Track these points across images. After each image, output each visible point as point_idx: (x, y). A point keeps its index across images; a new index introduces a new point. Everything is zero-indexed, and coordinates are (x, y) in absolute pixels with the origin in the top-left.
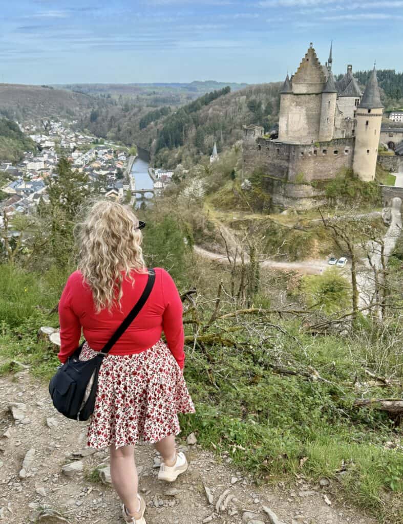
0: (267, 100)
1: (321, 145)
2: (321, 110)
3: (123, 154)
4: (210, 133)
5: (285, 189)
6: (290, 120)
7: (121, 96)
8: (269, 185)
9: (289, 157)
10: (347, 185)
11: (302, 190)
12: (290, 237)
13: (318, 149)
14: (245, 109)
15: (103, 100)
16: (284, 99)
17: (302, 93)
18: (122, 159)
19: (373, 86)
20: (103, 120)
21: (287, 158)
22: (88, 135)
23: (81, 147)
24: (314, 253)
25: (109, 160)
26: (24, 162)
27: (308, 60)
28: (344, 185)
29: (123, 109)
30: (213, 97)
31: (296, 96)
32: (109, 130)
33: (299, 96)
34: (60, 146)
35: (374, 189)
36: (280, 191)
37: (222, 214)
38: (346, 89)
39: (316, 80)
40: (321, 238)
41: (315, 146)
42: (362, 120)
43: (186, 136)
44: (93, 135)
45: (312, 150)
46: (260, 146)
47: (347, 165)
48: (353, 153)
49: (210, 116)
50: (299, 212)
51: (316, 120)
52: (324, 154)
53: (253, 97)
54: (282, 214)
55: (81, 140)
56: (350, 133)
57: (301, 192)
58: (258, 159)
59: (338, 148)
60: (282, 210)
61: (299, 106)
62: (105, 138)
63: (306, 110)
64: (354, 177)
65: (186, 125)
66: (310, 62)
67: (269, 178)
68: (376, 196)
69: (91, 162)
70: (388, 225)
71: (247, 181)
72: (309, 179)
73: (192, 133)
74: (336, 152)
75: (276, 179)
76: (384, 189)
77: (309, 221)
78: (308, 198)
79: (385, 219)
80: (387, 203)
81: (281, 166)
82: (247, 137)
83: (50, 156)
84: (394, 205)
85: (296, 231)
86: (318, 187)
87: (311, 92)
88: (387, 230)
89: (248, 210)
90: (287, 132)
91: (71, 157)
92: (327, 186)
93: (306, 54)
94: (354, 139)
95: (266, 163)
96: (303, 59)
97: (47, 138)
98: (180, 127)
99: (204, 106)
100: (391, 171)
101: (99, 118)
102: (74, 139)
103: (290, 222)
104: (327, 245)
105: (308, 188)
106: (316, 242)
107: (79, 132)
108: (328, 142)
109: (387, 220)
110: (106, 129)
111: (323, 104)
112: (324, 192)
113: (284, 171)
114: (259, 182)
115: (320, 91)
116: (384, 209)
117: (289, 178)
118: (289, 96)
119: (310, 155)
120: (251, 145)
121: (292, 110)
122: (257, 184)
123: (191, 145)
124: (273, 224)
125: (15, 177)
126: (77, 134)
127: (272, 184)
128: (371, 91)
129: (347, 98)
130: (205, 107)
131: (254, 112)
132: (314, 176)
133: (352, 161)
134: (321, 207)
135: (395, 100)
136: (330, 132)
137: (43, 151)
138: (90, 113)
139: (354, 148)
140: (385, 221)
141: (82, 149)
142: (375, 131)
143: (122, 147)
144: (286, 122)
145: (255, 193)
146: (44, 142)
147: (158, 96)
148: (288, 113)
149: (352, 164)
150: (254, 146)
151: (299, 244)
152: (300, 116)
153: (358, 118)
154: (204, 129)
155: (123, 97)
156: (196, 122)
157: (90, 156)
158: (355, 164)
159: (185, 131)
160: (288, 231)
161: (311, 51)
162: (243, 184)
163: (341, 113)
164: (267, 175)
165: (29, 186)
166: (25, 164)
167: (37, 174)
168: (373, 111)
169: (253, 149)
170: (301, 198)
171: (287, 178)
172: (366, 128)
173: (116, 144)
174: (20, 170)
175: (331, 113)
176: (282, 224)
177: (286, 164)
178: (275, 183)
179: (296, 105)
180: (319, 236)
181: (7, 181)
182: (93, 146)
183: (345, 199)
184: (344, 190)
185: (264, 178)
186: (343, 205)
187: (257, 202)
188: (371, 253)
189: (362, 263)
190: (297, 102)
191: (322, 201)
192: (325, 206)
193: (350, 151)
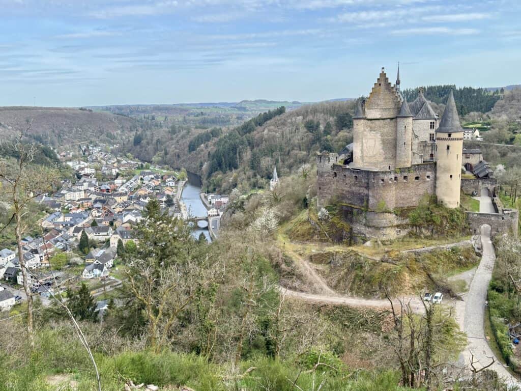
0: (325, 120)
1: (401, 172)
2: (396, 134)
3: (171, 179)
4: (266, 155)
5: (365, 218)
6: (365, 145)
7: (166, 117)
8: (348, 214)
9: (368, 184)
10: (431, 213)
11: (385, 219)
12: (378, 271)
13: (398, 175)
14: (303, 130)
15: (147, 123)
16: (357, 125)
17: (375, 118)
18: (171, 185)
19: (452, 110)
20: (148, 143)
21: (366, 185)
22: (131, 160)
23: (125, 174)
24: (406, 288)
25: (156, 186)
26: (62, 192)
27: (380, 85)
28: (429, 212)
29: (169, 132)
30: (265, 118)
31: (370, 121)
32: (155, 154)
33: (373, 121)
34: (100, 173)
35: (461, 216)
36: (361, 220)
37: (299, 247)
38: (420, 112)
39: (391, 105)
40: (412, 271)
41: (396, 172)
42: (441, 145)
43: (241, 158)
44: (137, 159)
45: (393, 176)
46: (335, 173)
47: (430, 192)
48: (436, 179)
49: (266, 137)
50: (383, 243)
51: (393, 146)
52: (405, 181)
53: (310, 118)
54: (365, 245)
55: (123, 165)
56: (428, 158)
57: (384, 221)
58: (334, 187)
59: (419, 173)
60: (365, 241)
61: (374, 131)
62: (150, 162)
63: (381, 135)
64: (438, 203)
65: (241, 147)
66: (383, 87)
67: (347, 207)
68: (464, 224)
69: (136, 189)
70: (480, 255)
71: (323, 210)
72: (391, 207)
73: (247, 155)
74: (417, 178)
75: (356, 207)
76: (471, 216)
77: (397, 253)
78: (392, 227)
79: (476, 248)
80: (475, 230)
81: (359, 194)
82: (321, 164)
83: (90, 185)
84: (482, 232)
85: (383, 264)
86: (401, 216)
87: (385, 117)
88: (479, 260)
89: (326, 241)
90: (362, 157)
91: (114, 185)
92: (411, 214)
93: (378, 79)
94: (435, 164)
95: (343, 190)
96: (375, 84)
97: (86, 164)
98: (234, 149)
99: (259, 126)
100: (473, 195)
101: (144, 142)
102: (116, 165)
103: (376, 253)
104: (419, 279)
105: (392, 217)
106: (407, 276)
107: (121, 156)
108: (409, 168)
109: (479, 249)
110: (152, 153)
111: (399, 128)
112: (407, 221)
113: (364, 199)
114: (337, 211)
115: (395, 116)
116: (473, 237)
117: (370, 206)
118: (362, 121)
119: (390, 182)
120: (326, 172)
121: (367, 135)
122: (334, 212)
123: (247, 168)
124: (358, 257)
125: (52, 209)
126: (119, 158)
127: (351, 213)
128: (450, 115)
129: (422, 121)
130: (259, 128)
131: (312, 132)
132: (396, 203)
134: (405, 237)
136: (409, 157)
137: (83, 179)
138: (133, 137)
139: (436, 173)
140: (477, 251)
141: (126, 176)
142: (457, 155)
143: (169, 172)
144: (360, 148)
145: (333, 222)
146: (82, 169)
147: (206, 116)
148: (362, 139)
149: (435, 191)
150: (329, 173)
151: (389, 278)
152: (375, 141)
153: (437, 142)
154: (260, 150)
155: (169, 118)
156: (251, 144)
157: (134, 182)
158: (438, 190)
159: (239, 153)
160: (375, 264)
161: (383, 75)
162: (319, 214)
163: (416, 137)
164: (345, 203)
165: (68, 219)
166: (63, 195)
167: (77, 204)
168: (453, 136)
169: (329, 176)
170: (384, 227)
171: (367, 206)
172: (448, 152)
173: (163, 168)
174: (58, 201)
175: (407, 137)
176: (367, 256)
177: (366, 192)
178: (355, 211)
179: (371, 131)
180: (410, 270)
181: (44, 215)
182: (139, 171)
183: (431, 227)
184: (429, 218)
185: (342, 206)
186: (429, 234)
187: (336, 232)
188: (467, 287)
189: (459, 298)
190: (371, 128)
191: (406, 230)
192: (410, 235)
193: (432, 176)
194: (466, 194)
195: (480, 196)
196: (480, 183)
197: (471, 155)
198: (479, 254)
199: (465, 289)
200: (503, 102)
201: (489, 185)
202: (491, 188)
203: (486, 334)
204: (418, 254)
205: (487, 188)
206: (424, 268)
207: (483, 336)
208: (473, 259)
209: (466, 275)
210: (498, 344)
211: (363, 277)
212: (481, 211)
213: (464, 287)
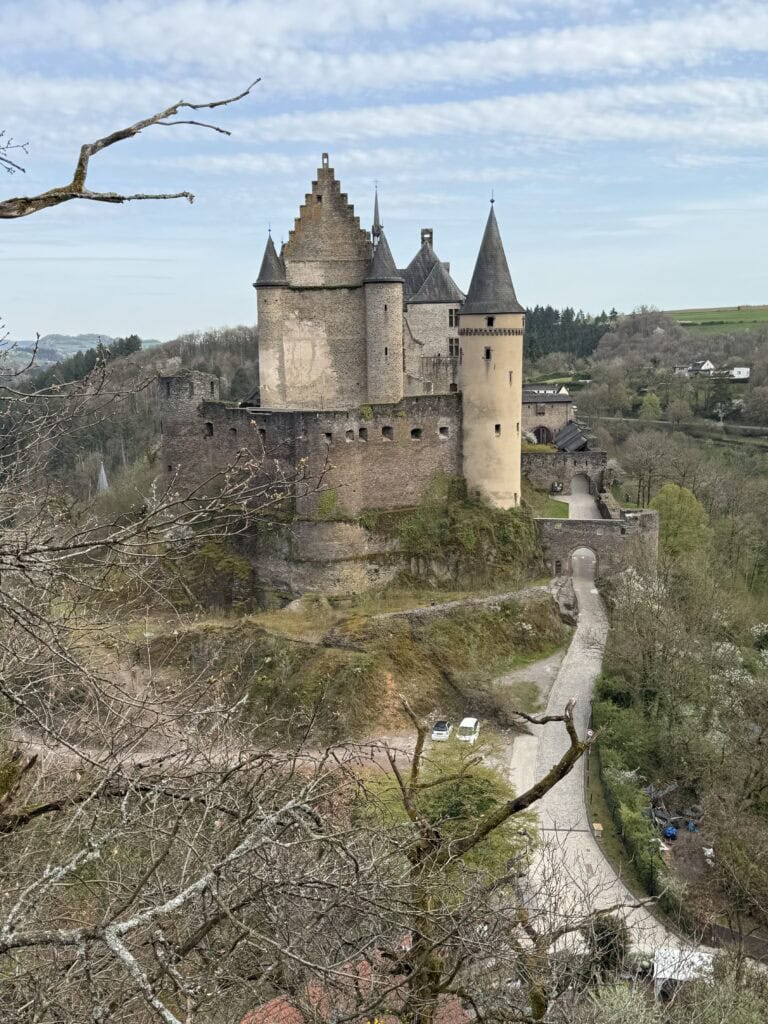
1: (375, 416)
2: (365, 328)
5: (289, 539)
6: (287, 356)
8: (249, 539)
9: (292, 447)
10: (454, 521)
11: (338, 538)
12: (314, 670)
13: (369, 424)
16: (265, 301)
17: (310, 285)
21: (288, 452)
24: (387, 712)
27: (319, 198)
28: (447, 521)
31: (297, 293)
33: (306, 293)
35: (524, 527)
36: (278, 547)
37: (112, 629)
38: (425, 285)
39: (348, 252)
40: (403, 667)
41: (362, 416)
42: (473, 347)
45: (355, 426)
46: (209, 425)
47: (449, 468)
48: (461, 435)
50: (334, 602)
51: (358, 358)
52: (385, 439)
54: (286, 610)
56: (445, 389)
57: (336, 544)
58: (207, 462)
59: (420, 421)
60: (286, 601)
61: (310, 319)
63: (328, 331)
64: (469, 497)
66: (326, 205)
68: (531, 548)
70: (571, 621)
72: (354, 507)
74: (416, 433)
76: (546, 526)
77: (363, 621)
78: (356, 559)
79: (561, 604)
80: (559, 565)
82: (171, 400)
84: (576, 570)
85: (329, 651)
86: (378, 530)
87: (335, 284)
88: (571, 634)
89: (189, 608)
90: (283, 389)
92: (403, 526)
93: (315, 183)
94: (460, 397)
96: (307, 196)
100: (553, 491)
103: (311, 628)
104: (420, 685)
105: (354, 532)
106: (389, 680)
108: (395, 405)
109: (568, 607)
111: (370, 313)
112: (396, 543)
113: (284, 490)
115: (359, 280)
116: (554, 581)
117: (300, 507)
118: (278, 295)
119: (348, 441)
120: (184, 424)
121: (289, 330)
124: (263, 638)
129: (429, 307)
130: (76, 385)
132: (366, 499)
133: (459, 457)
134: (390, 585)
136: (398, 384)
139: (461, 421)
140: (564, 611)
142: (511, 373)
144: (277, 363)
145: (205, 557)
148: (280, 340)
149: (460, 466)
150: (193, 425)
151: (341, 689)
152: (314, 346)
153: (464, 341)
158: (468, 462)
160: (307, 653)
161: (326, 173)
163: (416, 342)
168: (501, 322)
169: (191, 433)
170: (337, 561)
171: (292, 509)
172: (488, 365)
175: (392, 335)
176: (289, 635)
177: (288, 469)
179: (301, 318)
180: (397, 663)
183: (454, 558)
184: (448, 535)
186: (449, 576)
187: (215, 583)
188: (541, 700)
189: (522, 730)
190: (301, 311)
191: (394, 569)
192: (404, 580)
193: (452, 429)
194: (537, 490)
195: (569, 494)
196: (569, 463)
197: (548, 406)
198: (569, 617)
199: (536, 704)
200: (615, 336)
201: (590, 467)
202: (593, 472)
203: (593, 817)
204: (418, 620)
205: (584, 476)
206: (435, 658)
207: (584, 824)
208: (557, 631)
209: (538, 670)
210: (625, 841)
211: (275, 691)
212: (572, 517)
213: (534, 699)
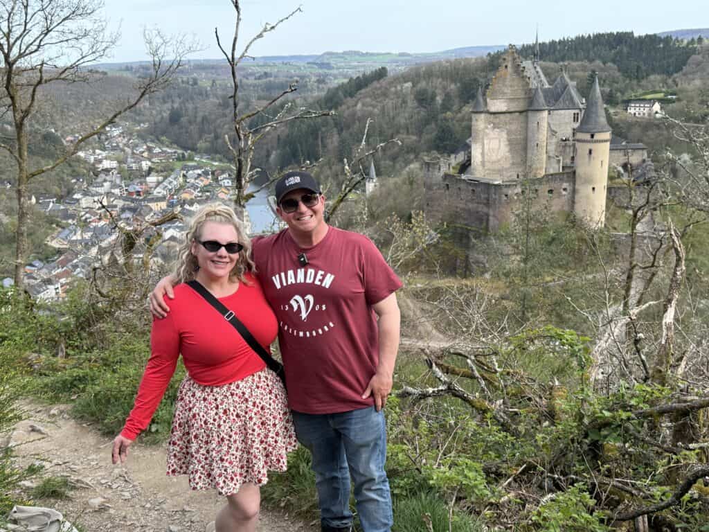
0: (444, 88)
1: (530, 184)
2: (527, 133)
3: (226, 175)
6: (486, 147)
7: (214, 81)
8: (463, 238)
9: (488, 200)
13: (527, 188)
14: (411, 103)
15: (187, 90)
16: (477, 120)
17: (499, 111)
18: (226, 184)
19: (596, 103)
20: (190, 122)
21: (485, 201)
22: (167, 146)
23: (159, 168)
25: (205, 186)
26: (76, 196)
27: (506, 67)
29: (220, 105)
30: (360, 84)
31: (492, 115)
32: (200, 137)
33: (497, 115)
34: (125, 166)
35: (605, 238)
36: (480, 245)
38: (561, 99)
39: (520, 94)
41: (523, 185)
42: (583, 149)
43: (324, 146)
44: (176, 146)
45: (519, 190)
46: (447, 185)
47: (566, 208)
48: (574, 191)
49: (359, 114)
51: (522, 147)
52: (535, 195)
53: (422, 85)
54: (483, 277)
55: (157, 155)
56: (568, 161)
58: (445, 203)
59: (553, 185)
60: (483, 273)
61: (498, 128)
62: (194, 149)
63: (508, 134)
64: (577, 222)
65: (323, 129)
66: (510, 70)
67: (462, 228)
68: (608, 248)
69: (178, 191)
71: (432, 232)
73: (334, 141)
74: (551, 191)
75: (473, 229)
76: (618, 238)
81: (477, 212)
82: (430, 173)
83: (114, 186)
87: (512, 110)
90: (483, 163)
91: (146, 184)
94: (574, 172)
95: (457, 207)
97: (104, 154)
98: (314, 132)
99: (349, 99)
100: (627, 208)
101: (184, 120)
102: (145, 154)
103: (495, 288)
107: (152, 141)
108: (540, 179)
110: (196, 136)
111: (530, 125)
113: (483, 219)
114: (450, 234)
115: (527, 108)
117: (490, 228)
118: (483, 116)
119: (516, 198)
120: (436, 185)
121: (489, 134)
122: (446, 236)
123: (333, 160)
125: (64, 222)
126: (150, 145)
127: (467, 236)
128: (594, 109)
129: (562, 112)
130: (350, 101)
131: (425, 107)
133: (573, 202)
135: (635, 82)
136: (544, 164)
137: (102, 176)
138: (168, 112)
139: (574, 184)
141: (162, 171)
142: (602, 161)
143: (222, 164)
144: (481, 151)
145: (444, 248)
146: (100, 161)
147: (272, 79)
148: (483, 139)
149: (573, 207)
150: (440, 185)
152: (500, 141)
153: (578, 145)
154: (351, 134)
155: (218, 82)
156: (340, 126)
157: (175, 181)
158: (577, 206)
159: (322, 138)
161: (511, 53)
162: (427, 237)
163: (554, 133)
164: (460, 224)
165: (88, 235)
166: (78, 200)
167: (97, 214)
168: (597, 137)
169: (439, 189)
171: (487, 229)
172: (590, 157)
173: (213, 159)
174: (71, 209)
175: (541, 137)
177: (485, 210)
178: (472, 234)
179: (494, 128)
181: (54, 229)
182: (179, 165)
185: (456, 228)
187: (448, 261)
190: (494, 124)
193: (569, 189)
194: (619, 207)
196: (638, 192)
197: (632, 151)
